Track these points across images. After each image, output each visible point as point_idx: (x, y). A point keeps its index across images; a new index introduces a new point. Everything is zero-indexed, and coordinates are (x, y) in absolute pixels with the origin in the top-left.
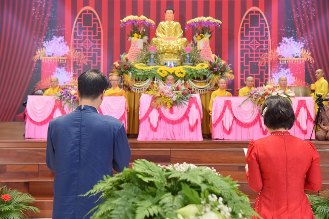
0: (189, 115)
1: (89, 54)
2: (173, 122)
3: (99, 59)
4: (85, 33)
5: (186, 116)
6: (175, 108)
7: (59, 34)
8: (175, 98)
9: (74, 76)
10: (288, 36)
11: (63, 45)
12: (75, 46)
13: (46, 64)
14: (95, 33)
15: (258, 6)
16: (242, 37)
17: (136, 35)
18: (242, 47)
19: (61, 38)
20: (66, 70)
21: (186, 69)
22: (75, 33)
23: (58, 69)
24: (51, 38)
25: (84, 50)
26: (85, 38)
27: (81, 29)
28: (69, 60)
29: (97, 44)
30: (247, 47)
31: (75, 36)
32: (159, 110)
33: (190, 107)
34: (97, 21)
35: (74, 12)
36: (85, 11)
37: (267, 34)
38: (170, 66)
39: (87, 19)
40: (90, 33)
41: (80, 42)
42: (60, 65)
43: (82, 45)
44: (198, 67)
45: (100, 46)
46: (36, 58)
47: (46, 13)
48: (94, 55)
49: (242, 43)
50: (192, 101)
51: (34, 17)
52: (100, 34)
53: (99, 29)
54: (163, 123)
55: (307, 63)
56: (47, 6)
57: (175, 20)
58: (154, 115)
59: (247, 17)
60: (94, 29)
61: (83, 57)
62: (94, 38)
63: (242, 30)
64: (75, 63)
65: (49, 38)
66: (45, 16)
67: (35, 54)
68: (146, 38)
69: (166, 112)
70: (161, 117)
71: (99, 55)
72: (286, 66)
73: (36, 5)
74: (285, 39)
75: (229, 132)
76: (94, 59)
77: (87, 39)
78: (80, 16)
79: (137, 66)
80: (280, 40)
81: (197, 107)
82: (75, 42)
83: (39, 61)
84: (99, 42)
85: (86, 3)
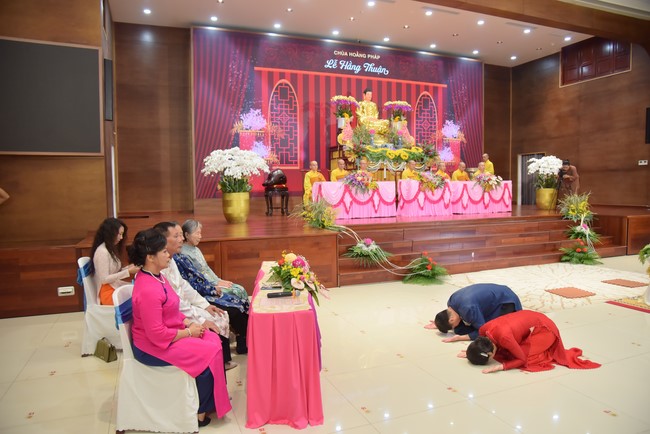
0: (445, 197)
1: (286, 128)
2: (435, 202)
3: (296, 133)
4: (281, 106)
5: (442, 197)
6: (436, 192)
7: (256, 107)
9: (272, 150)
10: (450, 119)
11: (261, 118)
12: (272, 120)
13: (244, 138)
14: (291, 107)
15: (428, 91)
16: (417, 118)
18: (416, 126)
19: (258, 111)
20: (264, 144)
22: (272, 106)
23: (256, 143)
24: (248, 111)
25: (282, 124)
26: (281, 111)
27: (277, 102)
28: (266, 133)
29: (293, 118)
30: (421, 127)
31: (272, 109)
32: (424, 192)
33: (444, 192)
34: (293, 94)
35: (271, 86)
36: (281, 84)
37: (435, 116)
38: (393, 149)
39: (283, 92)
40: (286, 107)
41: (276, 115)
42: (258, 139)
43: (279, 118)
45: (296, 120)
46: (234, 131)
47: (242, 84)
48: (291, 129)
49: (417, 122)
51: (230, 89)
52: (296, 108)
53: (295, 103)
54: (427, 203)
55: (462, 142)
56: (243, 77)
57: (373, 101)
58: (421, 197)
59: (420, 100)
60: (290, 102)
61: (280, 130)
62: (291, 111)
63: (417, 111)
64: (272, 137)
65: (246, 110)
66: (242, 87)
67: (233, 127)
69: (429, 194)
70: (426, 198)
71: (296, 129)
72: (448, 145)
73: (232, 76)
74: (447, 121)
75: (465, 208)
76: (290, 133)
77: (284, 113)
78: (277, 89)
80: (444, 123)
82: (272, 115)
83: (237, 135)
84: (296, 116)
85: (282, 76)
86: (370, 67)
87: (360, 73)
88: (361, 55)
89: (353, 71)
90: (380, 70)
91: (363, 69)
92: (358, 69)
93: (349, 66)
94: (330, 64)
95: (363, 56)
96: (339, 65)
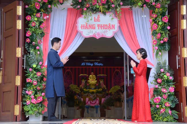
0: (96, 102)
1: (69, 84)
2: (93, 104)
4: (68, 78)
6: (93, 101)
8: (93, 99)
12: (65, 82)
14: (70, 78)
15: (118, 69)
17: (83, 80)
18: (114, 81)
21: (96, 90)
25: (67, 82)
27: (66, 76)
30: (115, 81)
31: (65, 78)
32: (90, 101)
34: (71, 74)
36: (68, 71)
37: (121, 78)
38: (93, 90)
39: (68, 73)
41: (66, 80)
43: (67, 81)
44: (99, 90)
49: (114, 80)
50: (97, 99)
52: (72, 78)
53: (72, 76)
54: (91, 104)
57: (94, 75)
59: (115, 73)
60: (70, 76)
61: (67, 84)
63: (114, 76)
68: (86, 80)
71: (72, 84)
78: (66, 73)
79: (84, 90)
81: (98, 101)
84: (72, 80)
85: (68, 69)
86: (96, 64)
87: (93, 66)
88: (93, 60)
89: (91, 65)
90: (100, 64)
91: (94, 64)
92: (92, 65)
93: (89, 64)
94: (83, 64)
95: (94, 60)
96: (86, 64)
